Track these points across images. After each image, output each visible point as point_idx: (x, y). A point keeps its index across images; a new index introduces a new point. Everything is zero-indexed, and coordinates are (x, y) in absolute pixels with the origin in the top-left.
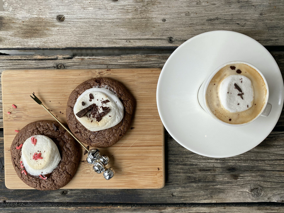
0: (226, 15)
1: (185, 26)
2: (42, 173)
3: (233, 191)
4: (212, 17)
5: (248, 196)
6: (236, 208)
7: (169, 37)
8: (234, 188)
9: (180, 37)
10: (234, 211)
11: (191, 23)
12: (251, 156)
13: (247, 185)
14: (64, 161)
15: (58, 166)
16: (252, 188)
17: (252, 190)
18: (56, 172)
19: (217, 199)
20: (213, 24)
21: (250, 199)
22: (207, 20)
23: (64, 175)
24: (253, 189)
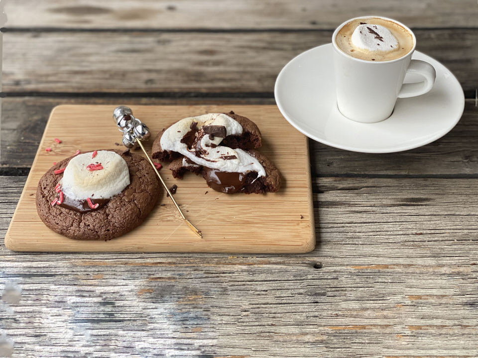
2: (93, 195)
14: (134, 188)
15: (122, 192)
18: (116, 201)
23: (129, 207)
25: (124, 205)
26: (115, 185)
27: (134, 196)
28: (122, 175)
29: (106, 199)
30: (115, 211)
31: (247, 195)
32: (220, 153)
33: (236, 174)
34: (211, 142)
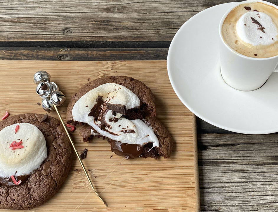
2: (16, 172)
14: (50, 161)
15: (41, 166)
18: (36, 175)
23: (47, 181)
25: (43, 179)
26: (34, 162)
27: (51, 169)
28: (40, 151)
29: (27, 175)
30: (35, 186)
31: (144, 159)
32: (121, 127)
33: (135, 146)
34: (114, 116)
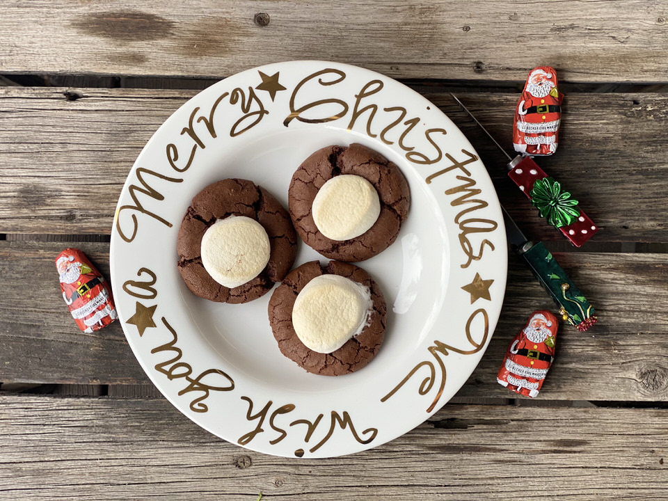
0: (590, 20)
1: (508, 40)
3: (604, 376)
4: (562, 24)
5: (635, 387)
6: (610, 412)
7: (476, 60)
8: (606, 369)
9: (498, 62)
10: (605, 418)
11: (521, 34)
12: (641, 303)
13: (632, 363)
16: (643, 371)
17: (643, 375)
19: (571, 391)
20: (563, 37)
21: (639, 394)
22: (552, 30)
24: (645, 373)
